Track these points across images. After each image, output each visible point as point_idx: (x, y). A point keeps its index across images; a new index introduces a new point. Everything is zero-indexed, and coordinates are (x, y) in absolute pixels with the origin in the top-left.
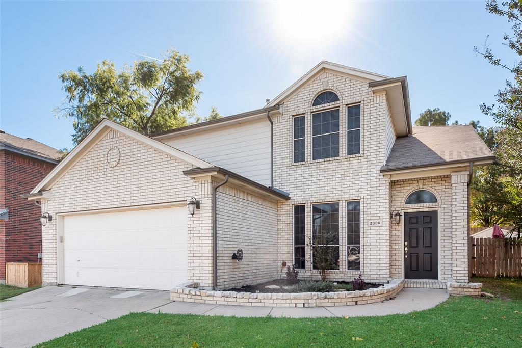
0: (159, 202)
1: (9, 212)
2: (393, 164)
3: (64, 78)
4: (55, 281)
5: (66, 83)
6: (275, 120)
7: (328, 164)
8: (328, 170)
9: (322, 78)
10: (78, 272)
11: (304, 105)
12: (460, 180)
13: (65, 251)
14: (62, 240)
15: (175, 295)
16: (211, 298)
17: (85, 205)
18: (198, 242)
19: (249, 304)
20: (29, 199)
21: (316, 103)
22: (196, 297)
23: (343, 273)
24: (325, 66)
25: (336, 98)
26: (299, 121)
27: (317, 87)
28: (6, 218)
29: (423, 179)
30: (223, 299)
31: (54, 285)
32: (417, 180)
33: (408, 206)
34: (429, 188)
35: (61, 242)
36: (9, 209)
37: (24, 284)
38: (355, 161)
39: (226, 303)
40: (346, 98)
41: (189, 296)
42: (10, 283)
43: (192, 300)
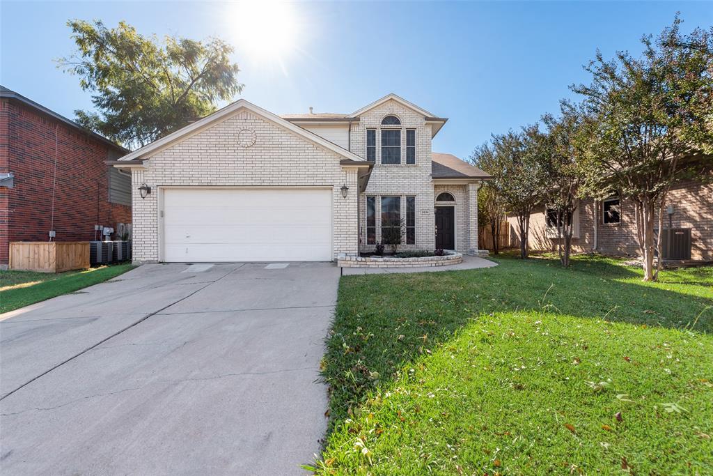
0: (304, 184)
1: (14, 178)
2: (436, 174)
3: (75, 27)
4: (156, 259)
5: (77, 34)
6: (352, 128)
7: (393, 168)
8: (394, 173)
9: (389, 105)
10: (187, 249)
11: (375, 122)
12: (473, 189)
13: (166, 227)
14: (162, 215)
15: (343, 262)
16: (374, 263)
17: (205, 180)
18: (344, 220)
19: (402, 266)
20: (115, 166)
21: (384, 122)
22: (362, 263)
23: (403, 247)
24: (393, 98)
25: (398, 122)
26: (371, 133)
27: (386, 112)
28: (10, 185)
29: (448, 185)
30: (383, 263)
31: (154, 263)
32: (445, 186)
33: (438, 202)
34: (451, 191)
35: (162, 216)
36: (13, 174)
37: (47, 268)
38: (412, 169)
39: (386, 266)
40: (406, 124)
41: (356, 263)
42: (17, 268)
43: (358, 266)
